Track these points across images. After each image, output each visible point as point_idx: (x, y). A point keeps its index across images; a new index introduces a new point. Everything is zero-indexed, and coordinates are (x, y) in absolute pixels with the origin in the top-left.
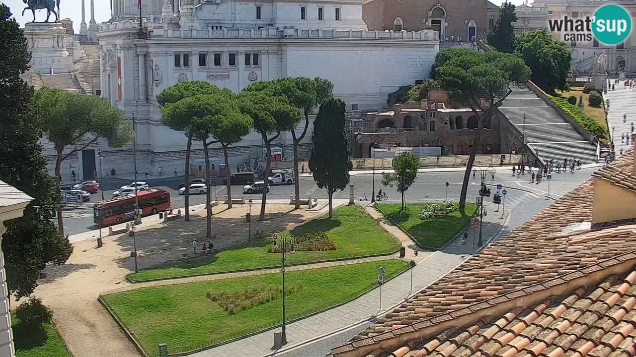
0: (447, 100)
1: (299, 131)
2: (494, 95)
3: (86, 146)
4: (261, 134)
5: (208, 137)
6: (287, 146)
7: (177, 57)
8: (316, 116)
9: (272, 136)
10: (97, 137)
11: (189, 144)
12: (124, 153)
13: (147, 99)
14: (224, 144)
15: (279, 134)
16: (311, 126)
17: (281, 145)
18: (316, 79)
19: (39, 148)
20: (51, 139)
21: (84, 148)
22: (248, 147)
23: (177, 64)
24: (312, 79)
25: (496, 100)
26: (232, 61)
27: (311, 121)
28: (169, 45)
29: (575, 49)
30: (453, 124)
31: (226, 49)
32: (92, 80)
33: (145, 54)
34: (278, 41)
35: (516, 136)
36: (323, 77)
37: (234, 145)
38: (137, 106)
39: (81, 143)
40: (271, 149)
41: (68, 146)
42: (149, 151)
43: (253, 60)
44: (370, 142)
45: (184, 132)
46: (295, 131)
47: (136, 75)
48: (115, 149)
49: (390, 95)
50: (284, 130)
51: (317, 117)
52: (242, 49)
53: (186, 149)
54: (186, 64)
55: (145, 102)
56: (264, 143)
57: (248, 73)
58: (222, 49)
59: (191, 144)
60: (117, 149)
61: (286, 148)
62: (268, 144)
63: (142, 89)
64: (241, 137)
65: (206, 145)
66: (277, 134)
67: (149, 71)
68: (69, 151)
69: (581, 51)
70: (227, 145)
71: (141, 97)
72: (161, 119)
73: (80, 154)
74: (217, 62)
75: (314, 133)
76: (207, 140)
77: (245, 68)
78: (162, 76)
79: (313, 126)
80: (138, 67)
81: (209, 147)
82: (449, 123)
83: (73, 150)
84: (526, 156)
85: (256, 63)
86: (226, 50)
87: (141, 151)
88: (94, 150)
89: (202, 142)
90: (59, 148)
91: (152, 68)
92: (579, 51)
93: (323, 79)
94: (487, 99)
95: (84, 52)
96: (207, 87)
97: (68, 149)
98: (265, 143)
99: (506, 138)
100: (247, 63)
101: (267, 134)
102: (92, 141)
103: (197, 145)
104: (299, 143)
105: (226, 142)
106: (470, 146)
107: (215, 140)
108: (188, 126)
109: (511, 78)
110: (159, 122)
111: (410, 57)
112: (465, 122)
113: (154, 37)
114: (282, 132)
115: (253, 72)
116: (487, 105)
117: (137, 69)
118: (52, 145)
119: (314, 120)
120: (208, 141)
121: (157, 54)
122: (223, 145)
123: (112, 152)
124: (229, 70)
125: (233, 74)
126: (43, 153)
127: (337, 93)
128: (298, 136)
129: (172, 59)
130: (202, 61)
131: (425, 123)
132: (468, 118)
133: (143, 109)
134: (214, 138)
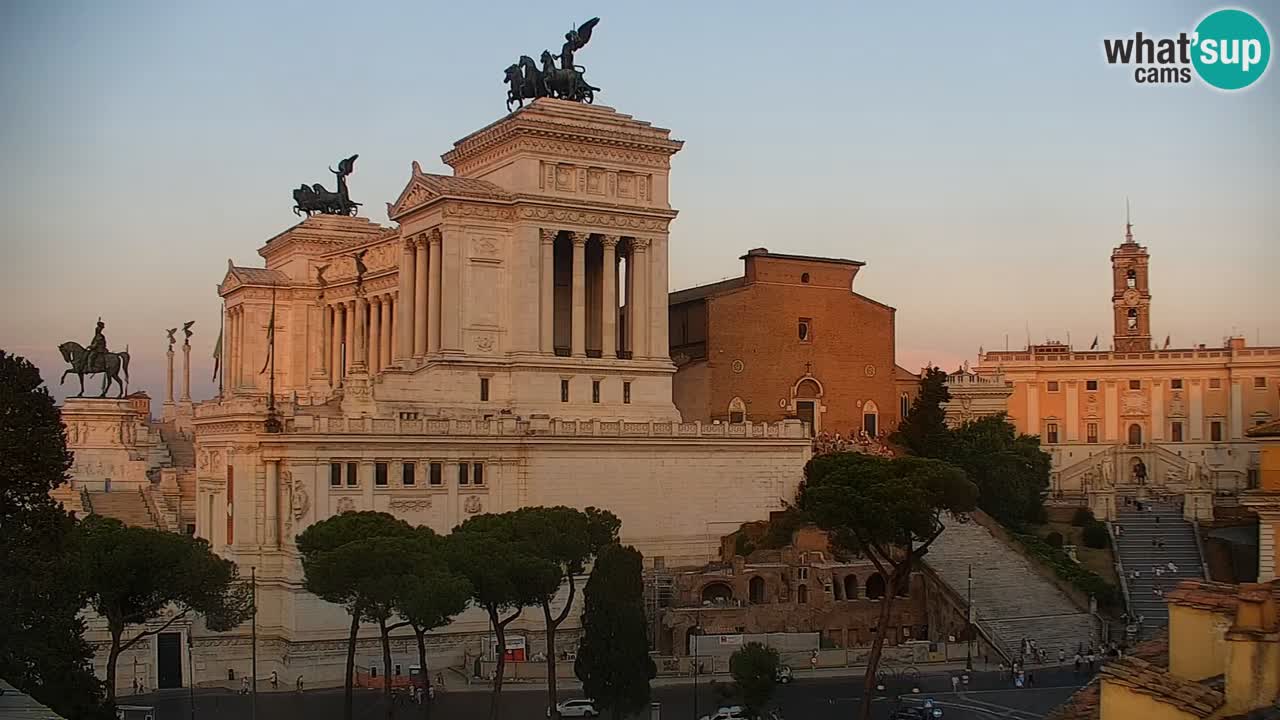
0: (828, 547)
1: (558, 605)
2: (913, 535)
3: (166, 626)
4: (486, 611)
5: (389, 615)
6: (535, 632)
7: (336, 470)
8: (588, 577)
9: (507, 616)
10: (186, 611)
11: (355, 626)
12: (234, 641)
13: (279, 543)
14: (419, 627)
15: (520, 611)
16: (579, 596)
17: (525, 632)
18: (587, 509)
19: (79, 626)
20: (102, 612)
21: (162, 629)
22: (464, 635)
23: (335, 479)
24: (581, 510)
25: (916, 545)
26: (436, 477)
27: (580, 587)
28: (323, 446)
29: (1056, 448)
30: (840, 591)
31: (424, 454)
32: (180, 506)
33: (278, 461)
34: (519, 442)
35: (955, 609)
36: (602, 506)
37: (437, 630)
38: (259, 555)
39: (158, 620)
40: (506, 638)
41: (133, 625)
42: (279, 638)
43: (473, 474)
44: (688, 624)
45: (346, 605)
46: (550, 606)
47: (262, 498)
48: (217, 633)
49: (724, 539)
50: (530, 604)
51: (589, 580)
52: (454, 455)
53: (349, 636)
54: (352, 480)
55: (275, 549)
56: (493, 628)
57: (463, 498)
58: (417, 454)
59: (358, 627)
60: (222, 633)
61: (533, 637)
62: (499, 629)
63: (270, 524)
64: (451, 617)
65: (385, 630)
66: (517, 610)
67: (283, 493)
68: (133, 635)
69: (1065, 451)
70: (424, 631)
71: (268, 540)
72: (303, 580)
73: (155, 639)
74: (409, 477)
75: (586, 609)
76: (386, 622)
77: (459, 489)
78: (306, 501)
79: (584, 596)
80: (265, 484)
81: (391, 633)
82: (832, 589)
83: (142, 631)
84: (975, 644)
85: (478, 479)
86: (423, 458)
87: (266, 639)
88: (180, 634)
89: (378, 625)
90: (116, 628)
91: (290, 486)
92: (1063, 452)
93: (602, 510)
94: (899, 544)
95: (167, 454)
96: (390, 523)
97: (132, 631)
98: (495, 626)
99: (937, 612)
100: (463, 479)
101: (498, 610)
102: (177, 617)
103: (369, 629)
104: (558, 628)
105: (422, 625)
106: (872, 630)
107: (402, 621)
108: (353, 594)
109: (943, 504)
110: (300, 587)
111: (759, 469)
112: (862, 585)
113: (296, 429)
114: (525, 608)
115: (473, 497)
116: (901, 553)
117: (262, 487)
118: (104, 622)
119: (584, 586)
120: (388, 623)
121: (298, 462)
122: (416, 629)
123: (213, 639)
124: (429, 492)
125: (436, 500)
126: (86, 636)
127: (626, 535)
128: (555, 616)
129: (325, 472)
130: (381, 477)
131: (789, 590)
132: (866, 578)
133: (272, 561)
134: (401, 618)
